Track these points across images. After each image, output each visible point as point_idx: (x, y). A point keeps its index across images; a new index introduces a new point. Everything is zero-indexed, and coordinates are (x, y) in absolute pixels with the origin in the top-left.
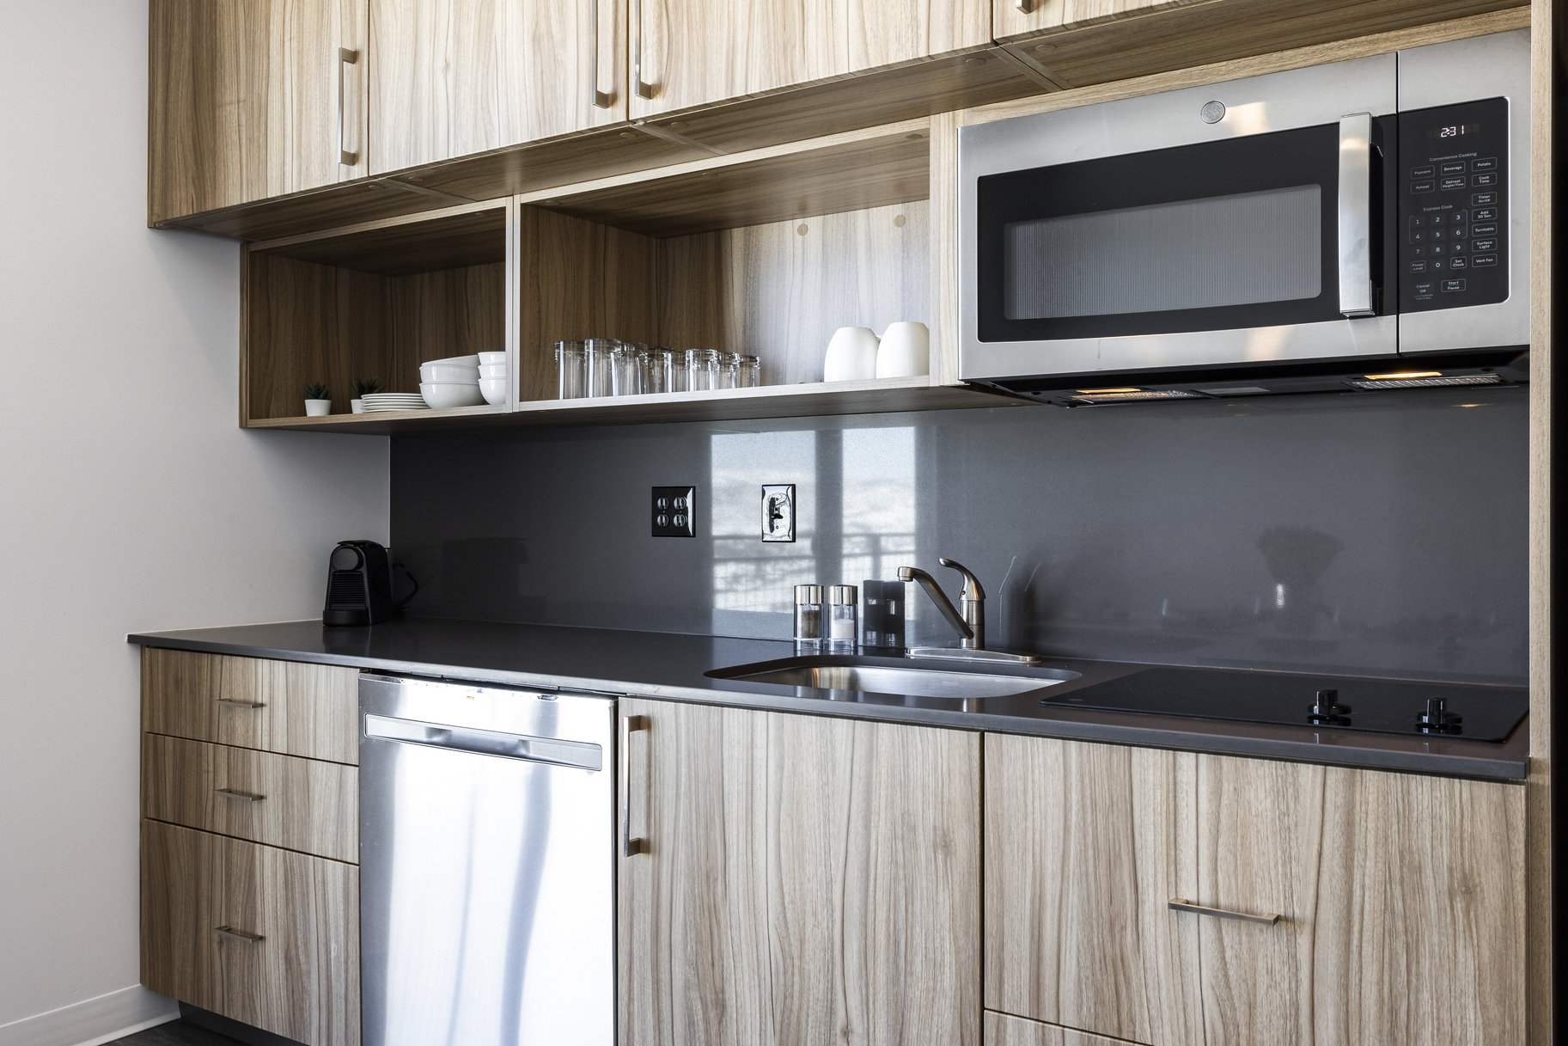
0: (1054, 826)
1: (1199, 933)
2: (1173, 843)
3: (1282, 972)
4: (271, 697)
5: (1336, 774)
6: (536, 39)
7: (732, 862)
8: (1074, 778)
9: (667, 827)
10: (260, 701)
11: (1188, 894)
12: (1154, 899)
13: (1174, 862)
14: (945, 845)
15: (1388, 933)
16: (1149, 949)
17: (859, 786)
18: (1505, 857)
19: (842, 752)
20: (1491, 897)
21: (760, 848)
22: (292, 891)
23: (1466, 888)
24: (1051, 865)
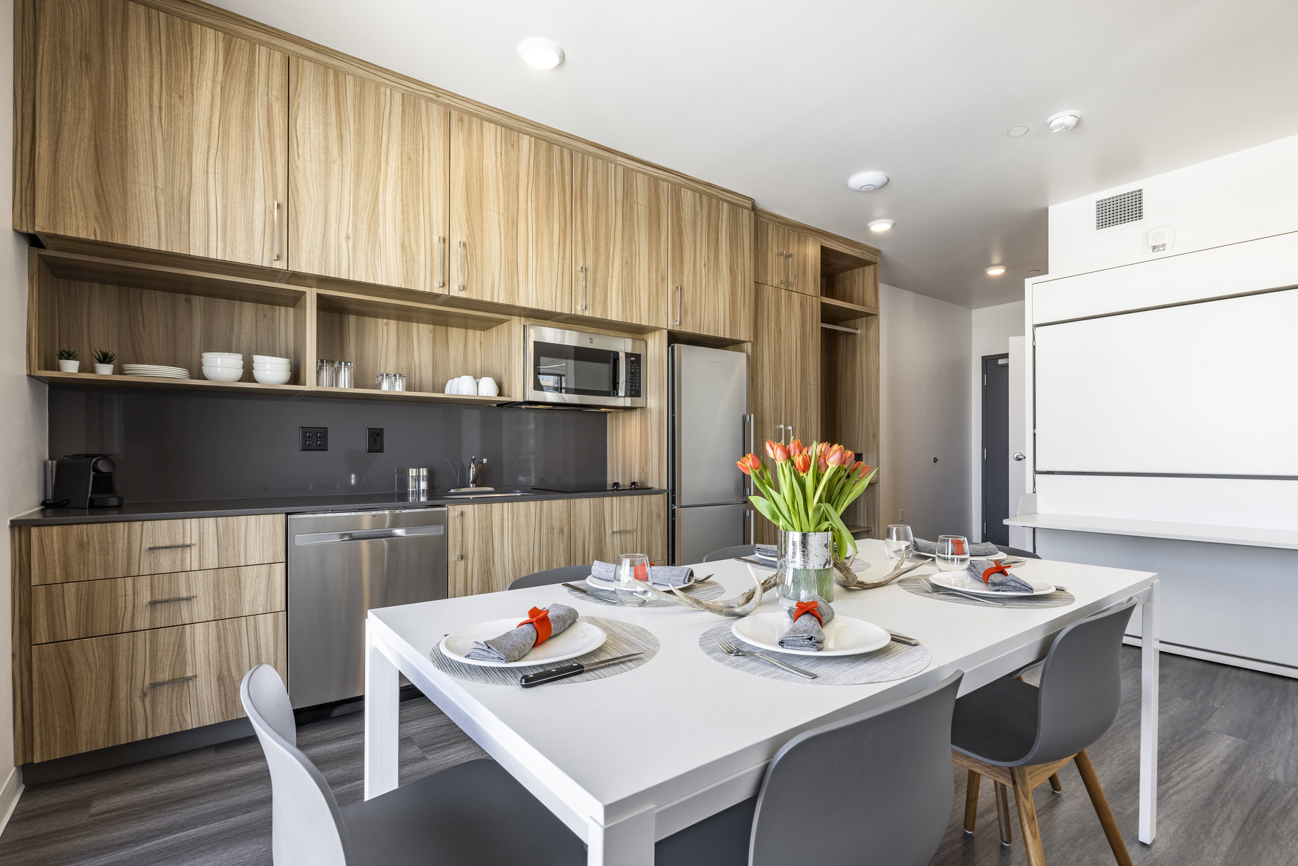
0: (588, 520)
1: (617, 537)
2: (612, 519)
3: (631, 542)
4: (201, 539)
5: (640, 497)
6: (403, 247)
7: (496, 554)
8: (592, 507)
9: (470, 548)
10: (188, 542)
11: (615, 530)
12: (608, 532)
13: (612, 523)
14: (562, 531)
15: (648, 528)
16: (607, 544)
17: (538, 520)
18: (664, 508)
19: (532, 511)
20: (662, 517)
21: (506, 546)
22: (225, 641)
23: (659, 516)
24: (587, 531)
